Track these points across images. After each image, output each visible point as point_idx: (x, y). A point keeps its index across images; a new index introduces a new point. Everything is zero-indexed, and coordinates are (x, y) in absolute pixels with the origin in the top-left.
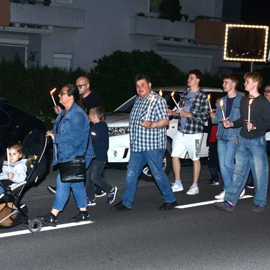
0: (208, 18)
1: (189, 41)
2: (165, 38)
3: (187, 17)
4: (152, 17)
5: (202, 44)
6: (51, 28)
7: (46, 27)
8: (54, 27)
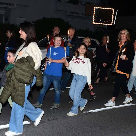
0: (92, 4)
1: (82, 14)
2: (71, 13)
3: (81, 3)
4: (65, 2)
5: (88, 16)
6: (15, 5)
7: (13, 5)
8: (17, 5)
